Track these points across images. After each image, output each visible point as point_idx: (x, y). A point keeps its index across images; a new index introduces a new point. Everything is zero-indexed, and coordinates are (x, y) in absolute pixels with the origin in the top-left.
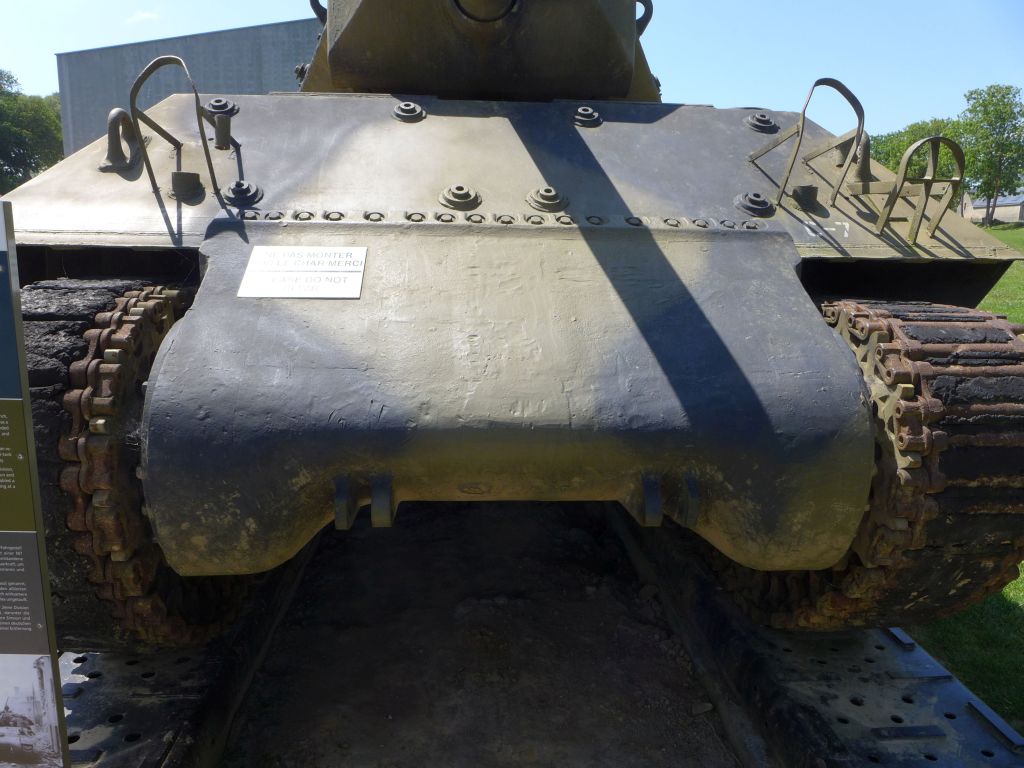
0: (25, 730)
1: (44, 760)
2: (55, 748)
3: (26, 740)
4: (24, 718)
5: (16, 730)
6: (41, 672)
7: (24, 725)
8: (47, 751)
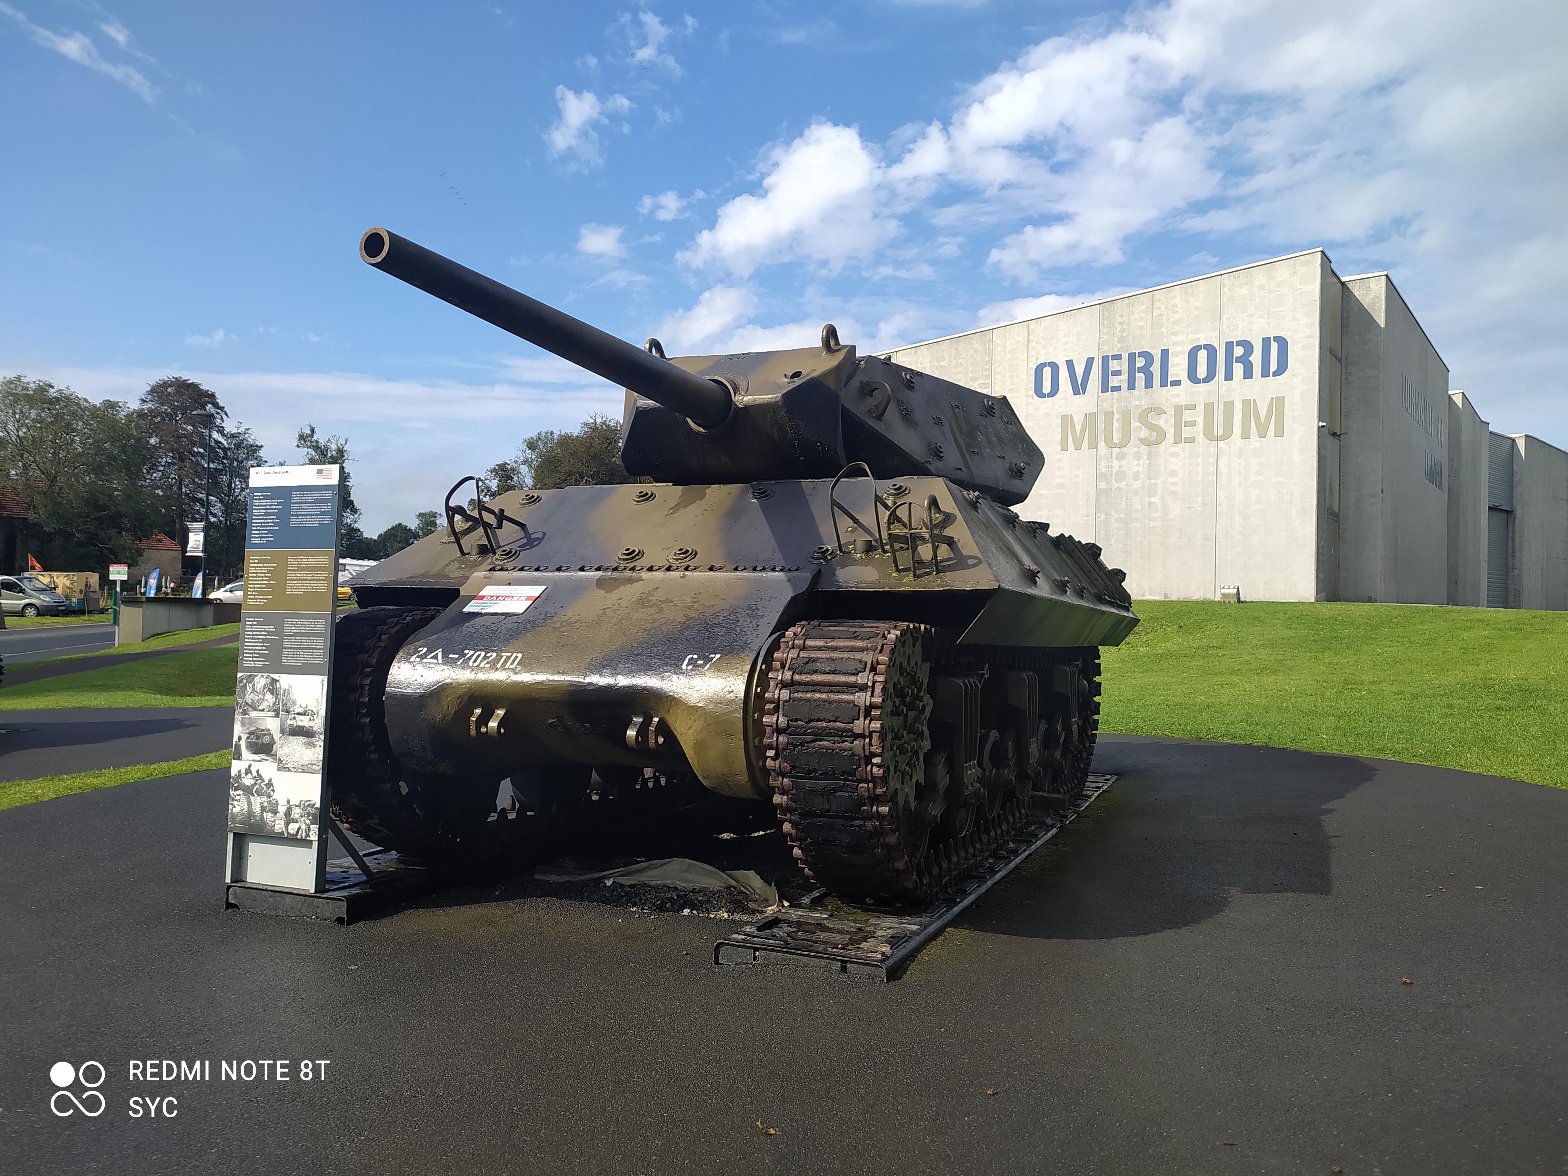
0: (312, 718)
1: (316, 736)
2: (322, 729)
3: (312, 724)
4: (312, 711)
5: (307, 718)
6: (323, 685)
7: (312, 715)
8: (319, 730)
